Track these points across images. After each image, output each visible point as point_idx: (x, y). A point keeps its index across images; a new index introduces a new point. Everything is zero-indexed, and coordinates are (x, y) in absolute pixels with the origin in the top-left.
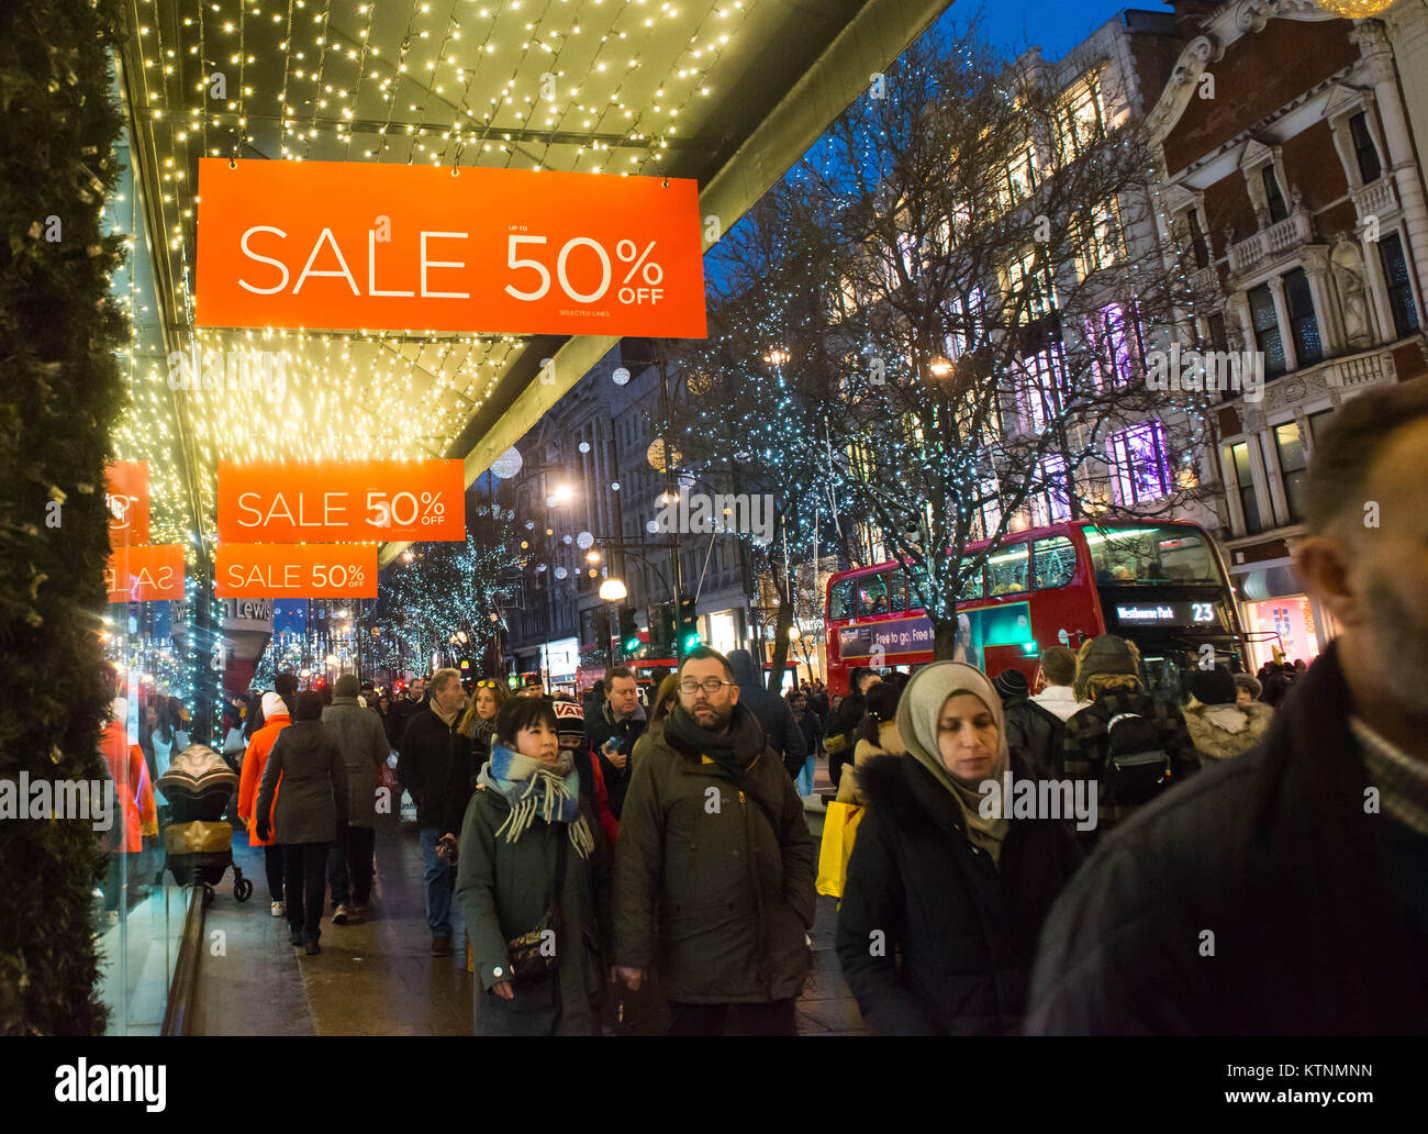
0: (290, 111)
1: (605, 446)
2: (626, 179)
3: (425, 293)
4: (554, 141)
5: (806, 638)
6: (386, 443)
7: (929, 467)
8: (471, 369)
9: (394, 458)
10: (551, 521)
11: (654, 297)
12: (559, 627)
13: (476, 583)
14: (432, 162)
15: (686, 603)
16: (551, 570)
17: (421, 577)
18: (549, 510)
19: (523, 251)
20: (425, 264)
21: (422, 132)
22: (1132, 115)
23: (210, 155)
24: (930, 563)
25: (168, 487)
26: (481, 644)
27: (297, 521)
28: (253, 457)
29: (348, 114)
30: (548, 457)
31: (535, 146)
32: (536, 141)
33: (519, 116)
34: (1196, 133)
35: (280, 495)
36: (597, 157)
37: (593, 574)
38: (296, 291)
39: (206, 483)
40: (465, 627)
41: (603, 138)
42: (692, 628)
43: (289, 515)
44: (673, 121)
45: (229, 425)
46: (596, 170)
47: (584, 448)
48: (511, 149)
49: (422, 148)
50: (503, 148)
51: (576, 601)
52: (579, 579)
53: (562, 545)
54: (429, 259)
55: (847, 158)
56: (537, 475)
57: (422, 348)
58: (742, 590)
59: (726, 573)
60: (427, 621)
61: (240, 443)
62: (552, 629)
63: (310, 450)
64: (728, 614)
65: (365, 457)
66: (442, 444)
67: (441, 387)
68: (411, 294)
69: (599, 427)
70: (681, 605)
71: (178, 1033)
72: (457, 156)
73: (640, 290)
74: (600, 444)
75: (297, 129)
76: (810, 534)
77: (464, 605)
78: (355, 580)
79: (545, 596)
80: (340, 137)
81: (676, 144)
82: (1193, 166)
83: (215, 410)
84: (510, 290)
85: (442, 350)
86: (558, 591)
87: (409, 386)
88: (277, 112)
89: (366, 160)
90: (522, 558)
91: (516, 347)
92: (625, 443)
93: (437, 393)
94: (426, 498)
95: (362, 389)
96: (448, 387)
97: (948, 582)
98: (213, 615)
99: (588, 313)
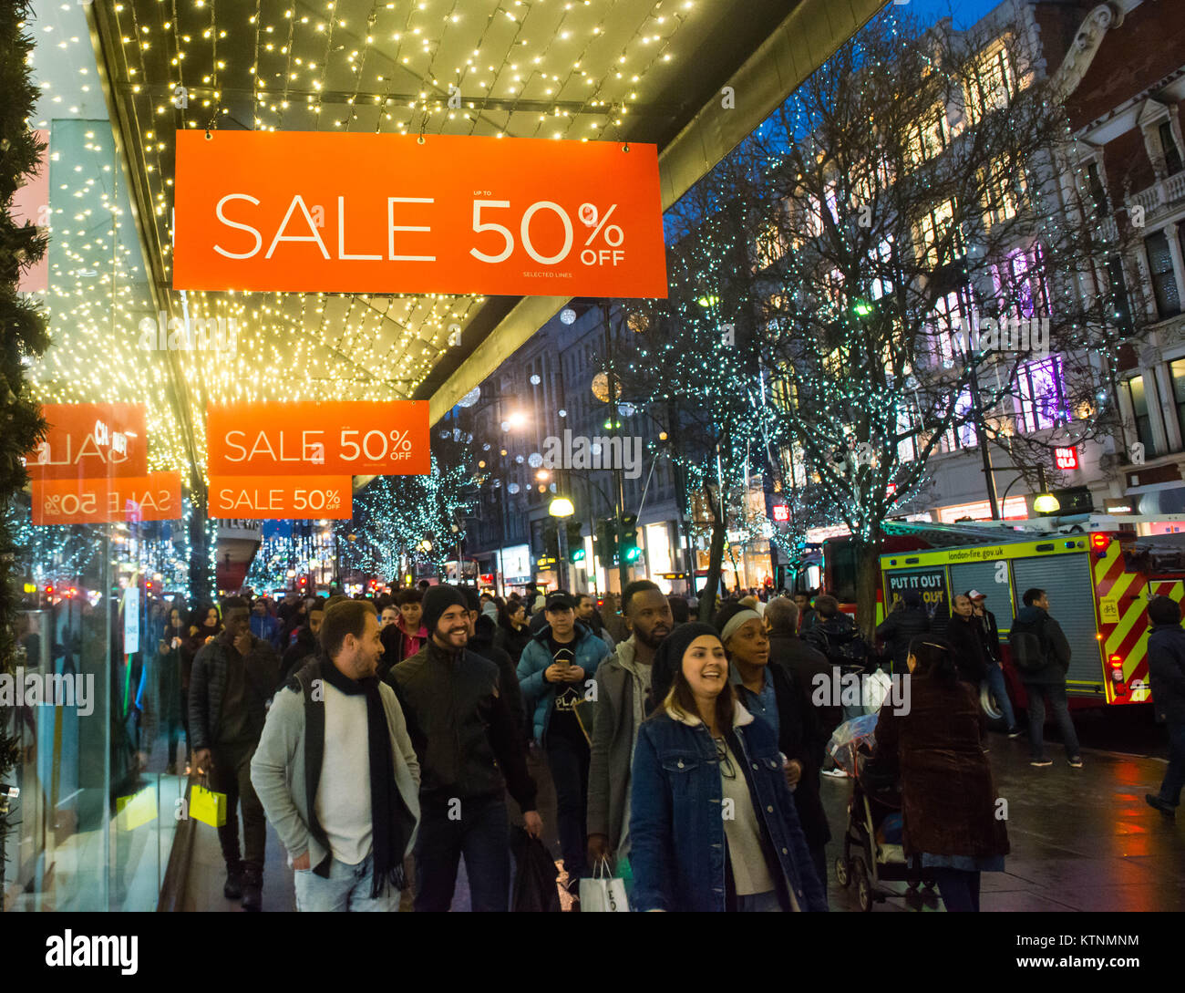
0: (262, 84)
1: (553, 377)
2: (586, 144)
3: (392, 257)
4: (517, 109)
5: (733, 548)
6: (358, 386)
7: (856, 404)
8: (435, 321)
9: (366, 398)
10: (505, 444)
11: (615, 258)
12: (512, 533)
13: (439, 499)
14: (398, 131)
15: (627, 520)
16: (505, 486)
17: (391, 493)
18: (503, 434)
19: (488, 215)
20: (392, 228)
21: (389, 101)
22: (1036, 78)
23: (188, 127)
24: (856, 491)
25: (165, 423)
26: (444, 553)
27: (278, 457)
28: (239, 398)
29: (317, 86)
30: (503, 387)
31: (498, 113)
32: (499, 109)
33: (483, 84)
34: (1096, 94)
35: (262, 433)
36: (559, 124)
37: (542, 489)
38: (269, 256)
39: (198, 420)
40: (430, 536)
41: (564, 105)
42: (632, 542)
43: (271, 451)
44: (634, 88)
45: (217, 371)
46: (557, 136)
47: (535, 380)
48: (475, 117)
49: (389, 117)
50: (467, 116)
51: (527, 513)
52: (529, 493)
53: (515, 464)
54: (396, 224)
55: (780, 120)
56: (493, 403)
57: (390, 302)
58: (675, 505)
59: (661, 489)
60: (396, 532)
61: (226, 385)
62: (506, 536)
63: (290, 392)
64: (662, 525)
65: (339, 397)
66: (409, 387)
67: (408, 337)
68: (379, 258)
69: (548, 360)
70: (623, 521)
71: (172, 909)
72: (423, 125)
73: (601, 252)
74: (549, 375)
75: (269, 101)
76: (742, 460)
77: (428, 518)
78: (332, 503)
79: (500, 509)
80: (310, 108)
81: (636, 109)
82: (1094, 124)
83: (203, 358)
84: (475, 253)
85: (409, 304)
86: (511, 504)
87: (378, 337)
88: (249, 84)
89: (337, 130)
90: (480, 477)
91: (478, 301)
92: (571, 374)
93: (404, 342)
94: (395, 435)
95: (335, 340)
96: (414, 336)
97: (873, 509)
98: (207, 532)
99: (551, 275)
